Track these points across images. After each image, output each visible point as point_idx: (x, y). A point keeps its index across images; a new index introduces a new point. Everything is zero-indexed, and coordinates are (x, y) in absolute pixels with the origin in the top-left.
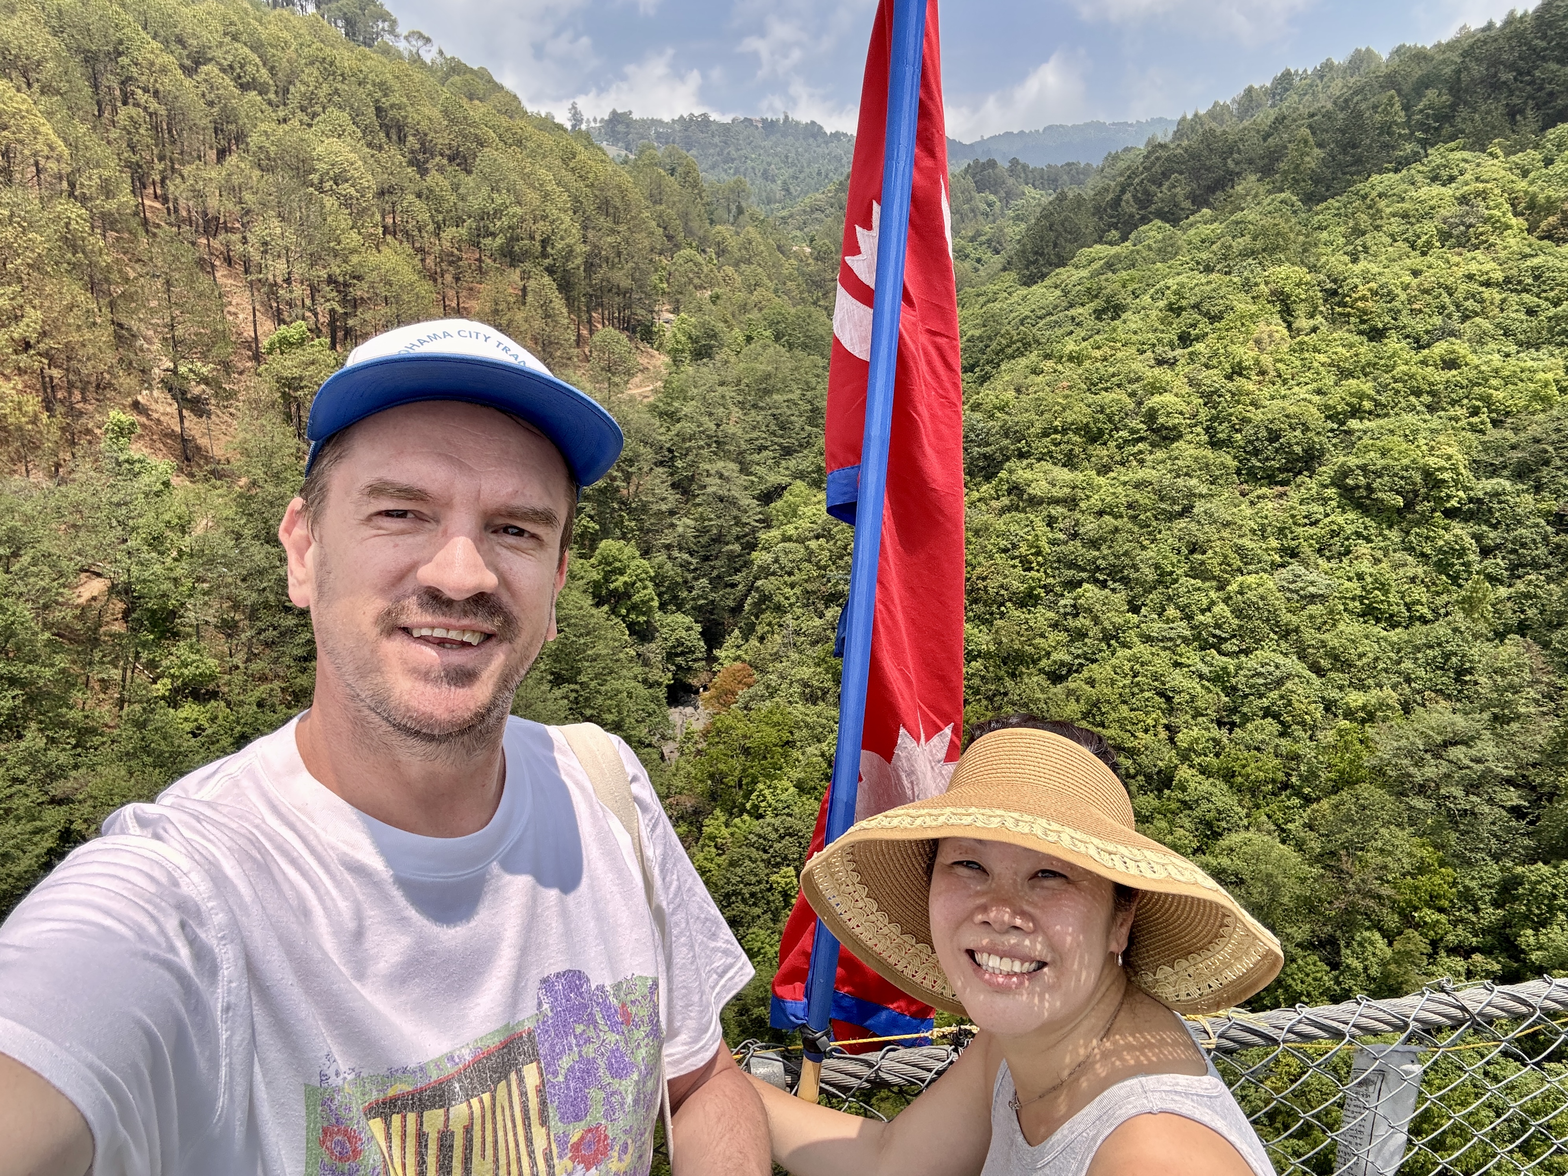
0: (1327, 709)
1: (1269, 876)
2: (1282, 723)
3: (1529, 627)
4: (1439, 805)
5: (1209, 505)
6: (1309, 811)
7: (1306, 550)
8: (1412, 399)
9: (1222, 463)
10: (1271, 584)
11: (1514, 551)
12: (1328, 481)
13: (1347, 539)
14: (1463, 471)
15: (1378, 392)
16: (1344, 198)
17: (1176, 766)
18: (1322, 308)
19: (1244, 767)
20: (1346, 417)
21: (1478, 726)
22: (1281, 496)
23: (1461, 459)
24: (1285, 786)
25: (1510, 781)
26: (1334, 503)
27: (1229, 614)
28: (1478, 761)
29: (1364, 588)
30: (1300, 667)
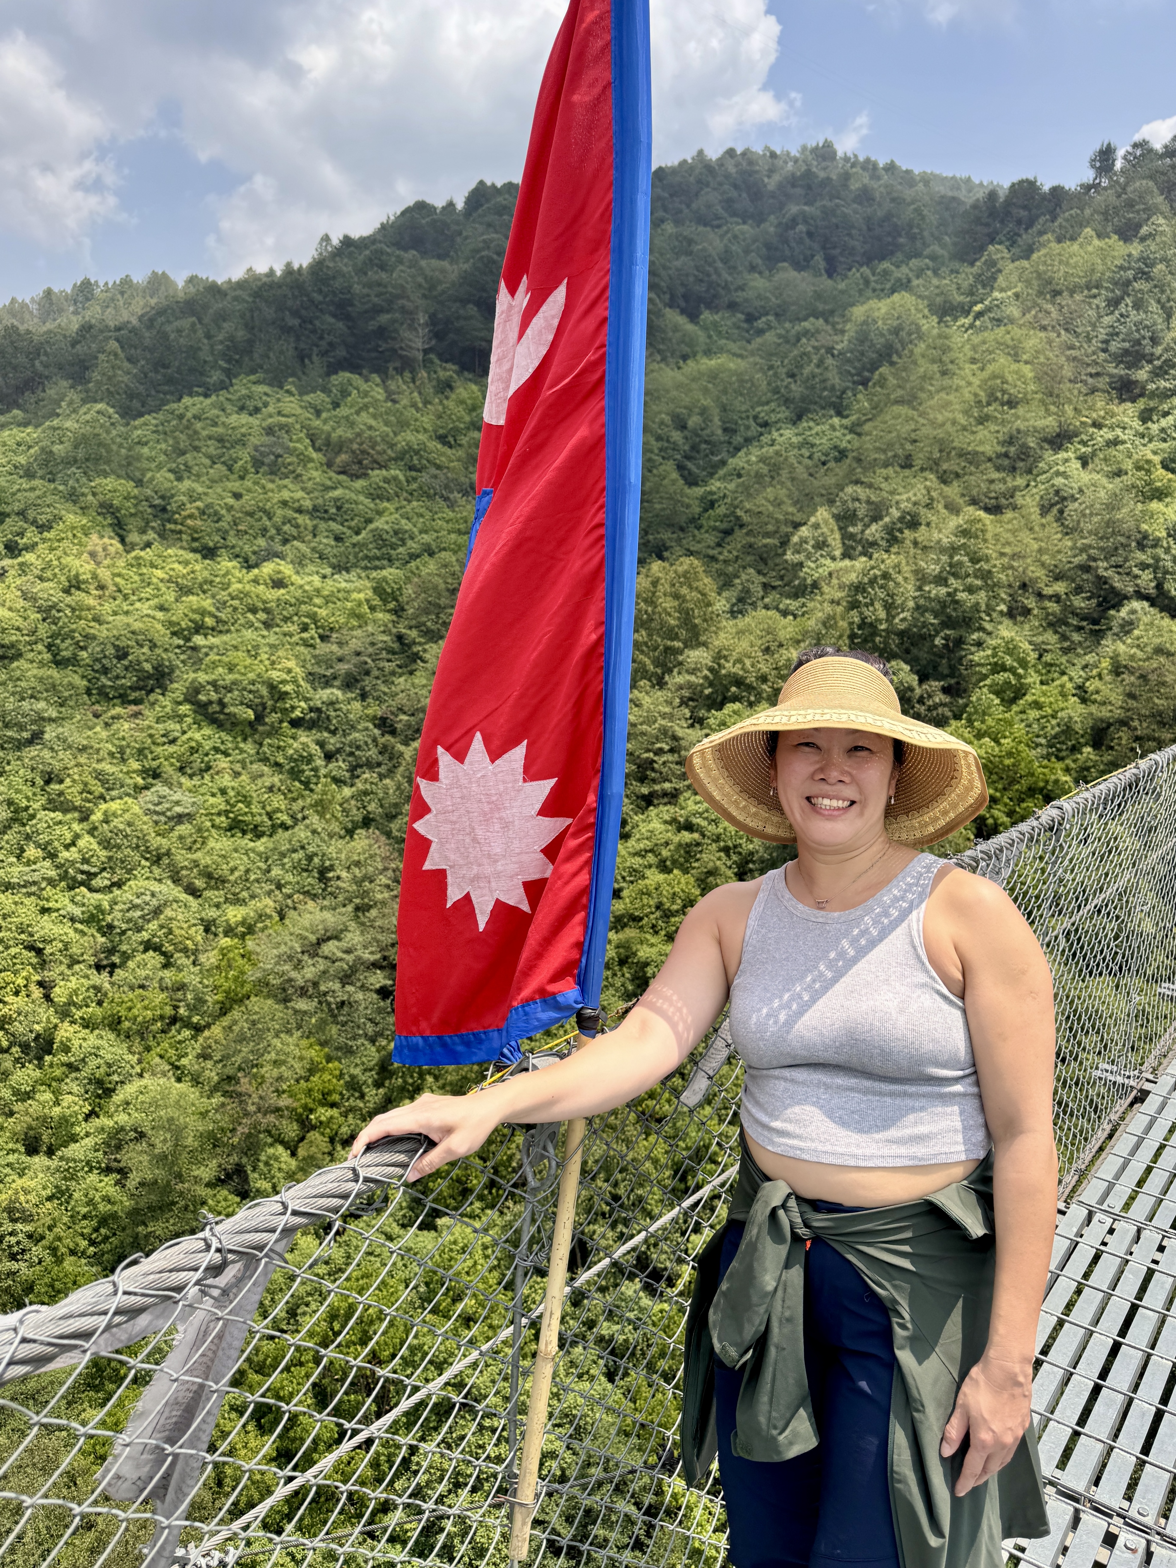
0: (207, 930)
1: (171, 1120)
2: (164, 954)
3: (373, 820)
4: (320, 1003)
5: (60, 730)
6: (201, 1039)
7: (168, 770)
8: (250, 616)
9: (70, 684)
10: (136, 809)
11: (351, 754)
12: (181, 698)
13: (207, 755)
14: (302, 683)
15: (218, 609)
16: (160, 416)
17: (56, 1026)
18: (153, 524)
19: (130, 1009)
20: (191, 634)
21: (344, 919)
22: (136, 715)
23: (298, 671)
24: (174, 1020)
25: (375, 965)
26: (189, 720)
27: (95, 846)
28: (348, 951)
29: (227, 802)
30: (177, 892)
